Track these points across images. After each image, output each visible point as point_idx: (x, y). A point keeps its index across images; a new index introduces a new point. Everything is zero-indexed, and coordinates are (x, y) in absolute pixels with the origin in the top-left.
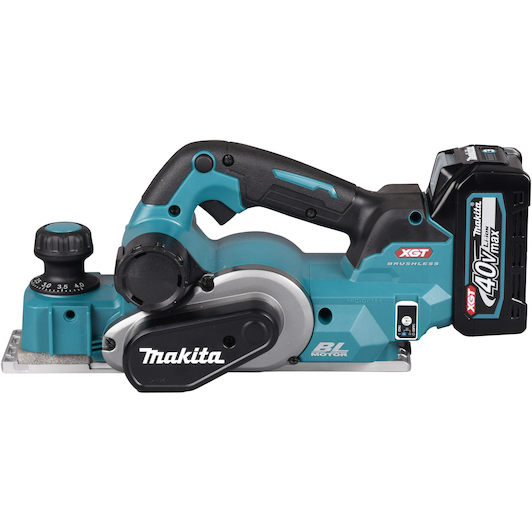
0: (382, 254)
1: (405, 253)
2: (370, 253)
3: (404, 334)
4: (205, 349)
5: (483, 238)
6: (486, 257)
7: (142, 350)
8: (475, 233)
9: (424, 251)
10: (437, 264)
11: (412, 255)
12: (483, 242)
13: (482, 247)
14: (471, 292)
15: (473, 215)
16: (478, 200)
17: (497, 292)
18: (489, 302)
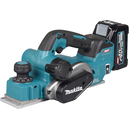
0: (101, 53)
1: (105, 51)
2: (98, 53)
3: (107, 73)
4: (79, 87)
5: (120, 44)
6: (121, 49)
7: (65, 91)
8: (119, 43)
9: (109, 50)
10: (111, 53)
11: (106, 52)
12: (120, 45)
13: (120, 46)
14: (118, 58)
15: (119, 38)
16: (119, 34)
17: (123, 57)
18: (121, 60)
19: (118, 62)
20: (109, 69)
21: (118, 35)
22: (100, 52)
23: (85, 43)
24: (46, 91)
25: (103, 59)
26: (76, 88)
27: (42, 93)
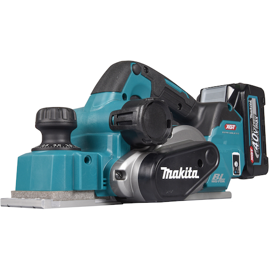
1: (228, 127)
5: (253, 120)
7: (162, 168)
8: (251, 117)
9: (234, 126)
10: (238, 133)
11: (230, 128)
12: (254, 123)
13: (253, 125)
14: (251, 150)
15: (250, 107)
16: (250, 99)
17: (259, 150)
18: (257, 156)
19: (252, 159)
20: (239, 165)
21: (248, 101)
22: (219, 125)
23: (186, 103)
24: (114, 171)
25: (225, 143)
26: (184, 169)
27: (102, 179)
